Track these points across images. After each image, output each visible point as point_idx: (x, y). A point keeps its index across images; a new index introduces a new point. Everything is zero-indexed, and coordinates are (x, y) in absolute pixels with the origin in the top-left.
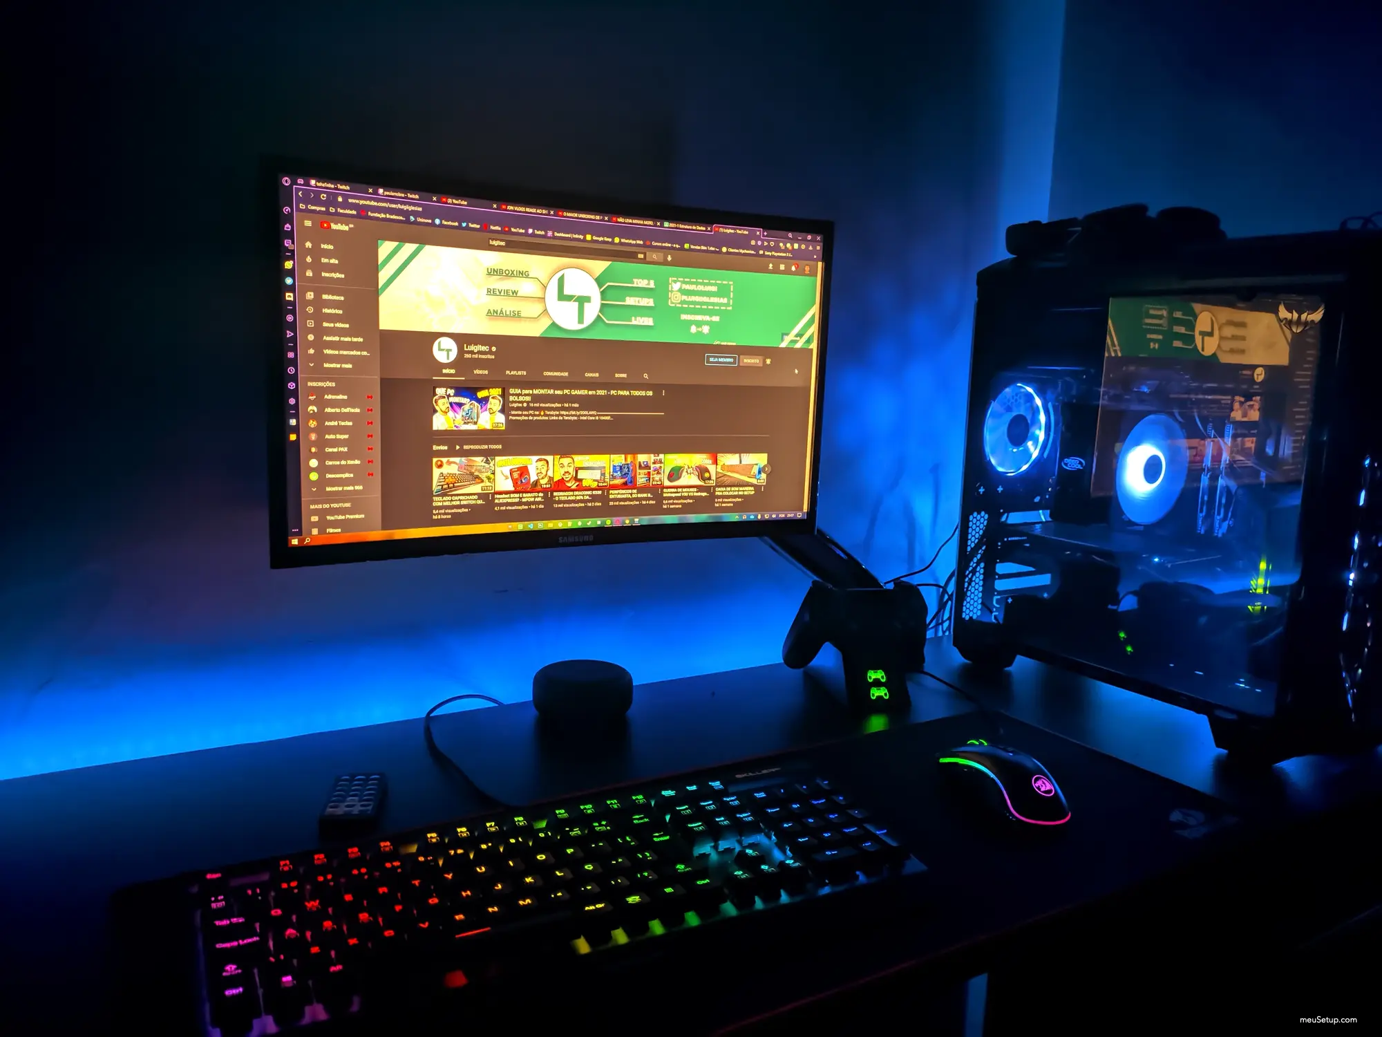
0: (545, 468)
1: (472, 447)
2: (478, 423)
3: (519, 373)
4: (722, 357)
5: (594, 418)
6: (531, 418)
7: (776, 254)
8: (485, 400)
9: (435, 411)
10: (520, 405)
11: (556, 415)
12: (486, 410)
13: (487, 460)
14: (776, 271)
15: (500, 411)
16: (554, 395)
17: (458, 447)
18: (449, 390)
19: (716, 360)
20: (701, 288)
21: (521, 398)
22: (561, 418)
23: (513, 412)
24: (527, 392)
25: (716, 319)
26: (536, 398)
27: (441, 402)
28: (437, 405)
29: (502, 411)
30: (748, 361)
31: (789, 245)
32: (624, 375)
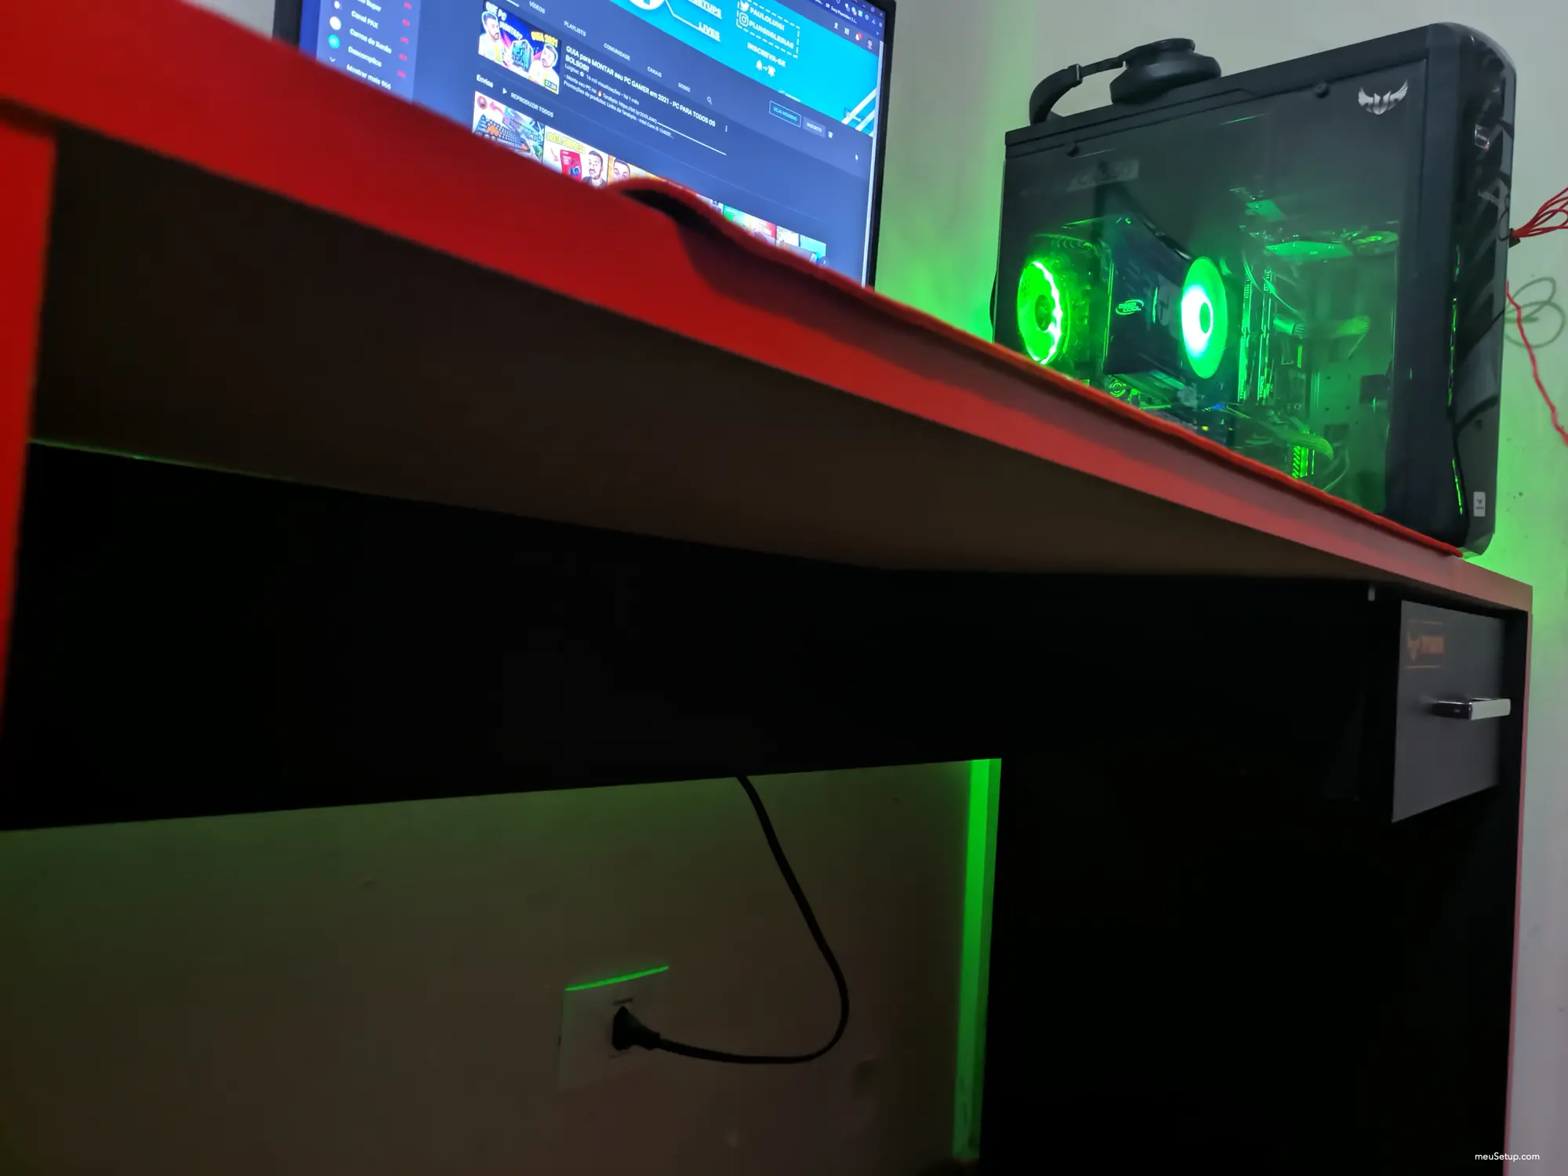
0: (599, 165)
1: (521, 99)
2: (530, 70)
3: (579, 31)
4: (787, 112)
5: (653, 127)
6: (587, 94)
7: (842, 14)
8: (538, 46)
9: (483, 31)
10: (577, 72)
11: (615, 105)
12: (539, 58)
13: (536, 125)
14: (840, 32)
15: (554, 68)
16: (613, 77)
17: (505, 91)
18: (500, 11)
19: (780, 112)
20: (768, 19)
21: (578, 64)
22: (619, 111)
23: (569, 78)
24: (585, 59)
25: (782, 63)
26: (594, 71)
27: (490, 20)
28: (486, 23)
29: (557, 68)
30: (811, 126)
31: (853, 9)
32: (687, 89)
